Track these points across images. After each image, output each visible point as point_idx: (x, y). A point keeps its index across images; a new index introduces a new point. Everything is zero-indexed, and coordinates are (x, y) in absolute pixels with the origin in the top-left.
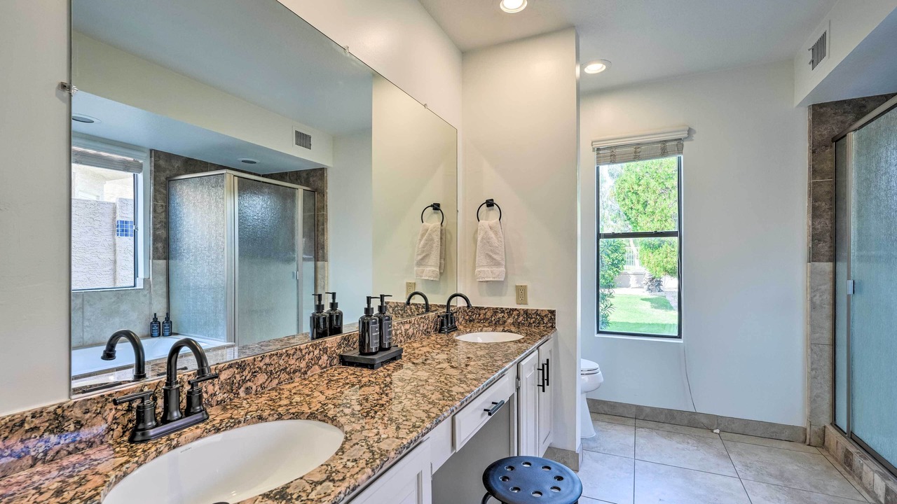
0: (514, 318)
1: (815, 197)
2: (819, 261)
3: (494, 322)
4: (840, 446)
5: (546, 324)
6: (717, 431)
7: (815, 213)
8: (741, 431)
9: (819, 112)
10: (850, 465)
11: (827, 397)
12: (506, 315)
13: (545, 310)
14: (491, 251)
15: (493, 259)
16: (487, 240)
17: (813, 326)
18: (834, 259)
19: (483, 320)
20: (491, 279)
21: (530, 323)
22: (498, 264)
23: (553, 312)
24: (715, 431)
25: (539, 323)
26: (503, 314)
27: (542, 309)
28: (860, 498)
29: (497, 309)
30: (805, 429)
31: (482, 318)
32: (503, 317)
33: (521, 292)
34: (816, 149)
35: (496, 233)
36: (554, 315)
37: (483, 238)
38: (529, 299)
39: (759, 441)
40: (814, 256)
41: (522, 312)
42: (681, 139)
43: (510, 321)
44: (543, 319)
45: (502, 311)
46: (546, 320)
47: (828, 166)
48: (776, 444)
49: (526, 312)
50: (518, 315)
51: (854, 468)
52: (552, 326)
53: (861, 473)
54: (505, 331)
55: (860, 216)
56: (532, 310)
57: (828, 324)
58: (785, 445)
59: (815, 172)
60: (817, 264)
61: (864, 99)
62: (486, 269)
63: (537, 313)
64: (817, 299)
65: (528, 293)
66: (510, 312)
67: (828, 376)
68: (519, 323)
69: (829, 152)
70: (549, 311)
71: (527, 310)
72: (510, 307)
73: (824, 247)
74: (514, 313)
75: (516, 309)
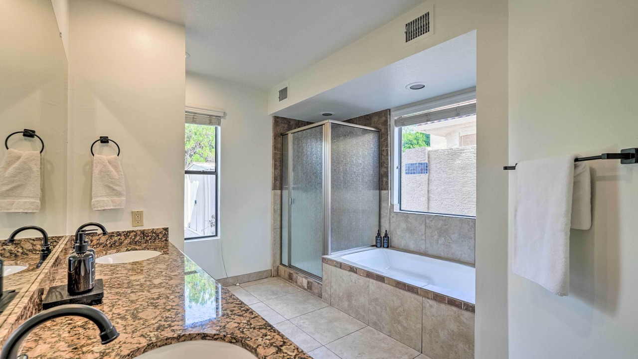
0: (131, 238)
1: (275, 159)
2: (276, 190)
3: (109, 245)
4: (286, 272)
5: (161, 239)
6: (238, 284)
7: (275, 168)
8: (247, 281)
9: (278, 120)
10: (292, 279)
11: (279, 252)
12: (123, 237)
13: (160, 229)
14: (112, 183)
15: (114, 190)
16: (105, 173)
17: (275, 220)
18: (281, 189)
19: (96, 245)
20: (112, 207)
21: (147, 241)
22: (119, 194)
23: (166, 229)
24: (237, 285)
25: (155, 239)
26: (119, 237)
27: (157, 228)
28: (299, 290)
29: (113, 233)
30: (271, 270)
31: (95, 243)
32: (119, 239)
33: (137, 216)
34: (276, 137)
35: (116, 168)
36: (168, 232)
37: (101, 171)
38: (145, 221)
39: (256, 282)
40: (274, 188)
41: (139, 233)
42: (220, 117)
43: (127, 241)
44: (158, 236)
45: (119, 234)
46: (160, 236)
47: (279, 146)
48: (262, 281)
49: (143, 232)
50: (135, 236)
51: (293, 279)
52: (166, 240)
53: (297, 280)
54: (129, 250)
55: (294, 170)
56: (148, 230)
57: (279, 219)
58: (266, 280)
59: (275, 148)
60: (276, 191)
61: (290, 119)
62: (105, 199)
63: (153, 231)
64: (276, 208)
65: (144, 217)
66: (127, 234)
67: (279, 243)
68: (136, 242)
69: (280, 139)
70: (163, 228)
71: (144, 230)
72: (126, 230)
73: (278, 183)
74: (132, 234)
75: (133, 231)
